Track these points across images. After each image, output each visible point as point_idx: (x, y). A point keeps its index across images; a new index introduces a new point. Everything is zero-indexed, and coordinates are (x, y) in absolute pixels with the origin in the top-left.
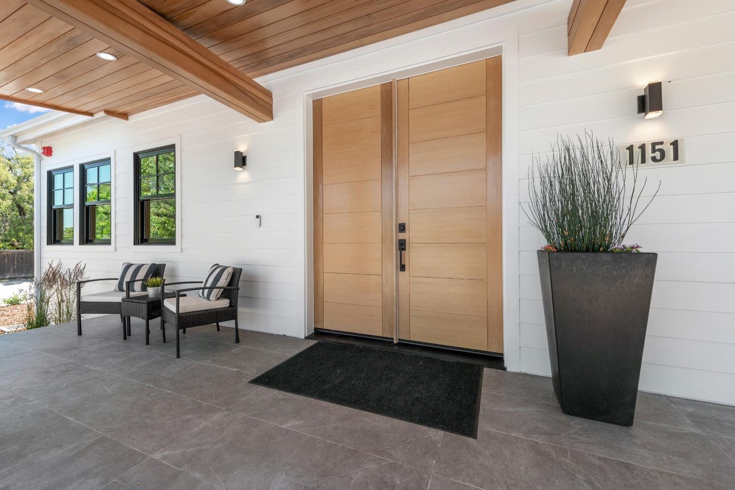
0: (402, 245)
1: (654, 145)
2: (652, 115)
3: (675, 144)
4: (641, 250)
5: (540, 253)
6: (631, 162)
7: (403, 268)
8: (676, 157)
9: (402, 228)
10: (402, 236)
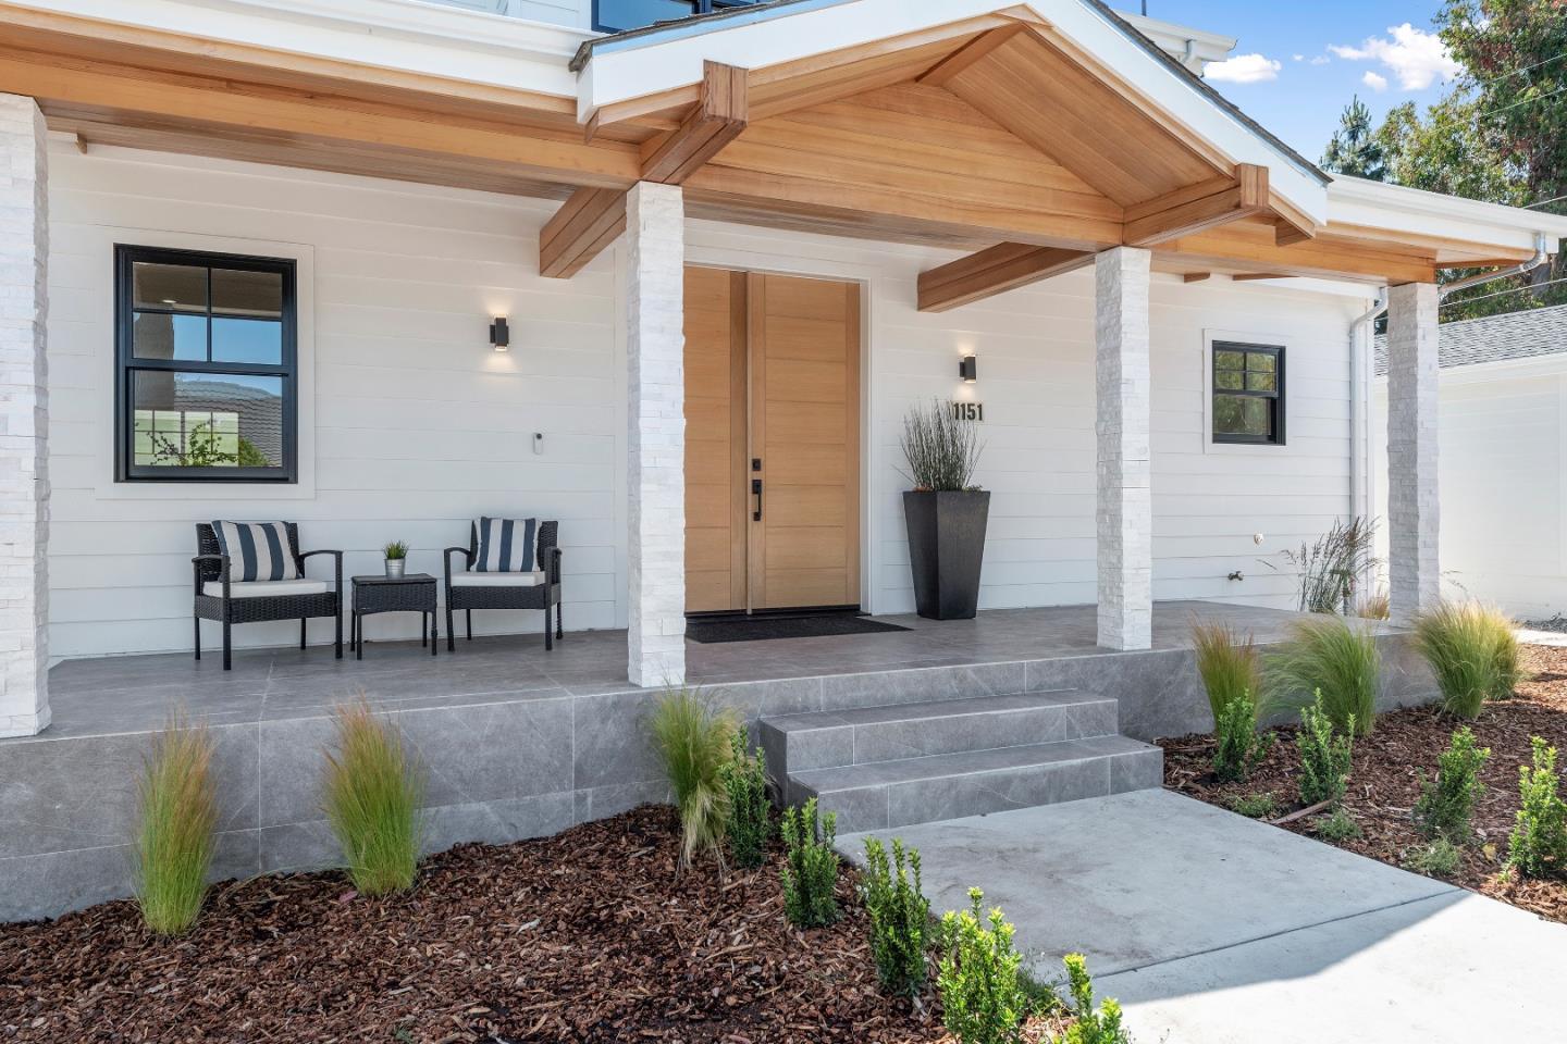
0: (757, 487)
1: (969, 405)
2: (969, 382)
3: (980, 406)
4: (982, 490)
5: (907, 496)
6: (957, 418)
7: (757, 516)
8: (981, 419)
9: (757, 465)
10: (757, 476)
